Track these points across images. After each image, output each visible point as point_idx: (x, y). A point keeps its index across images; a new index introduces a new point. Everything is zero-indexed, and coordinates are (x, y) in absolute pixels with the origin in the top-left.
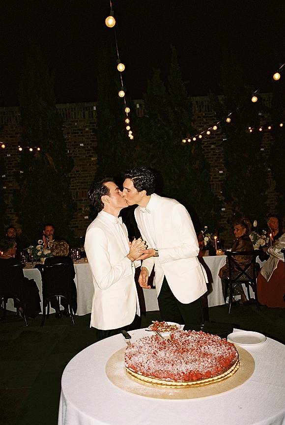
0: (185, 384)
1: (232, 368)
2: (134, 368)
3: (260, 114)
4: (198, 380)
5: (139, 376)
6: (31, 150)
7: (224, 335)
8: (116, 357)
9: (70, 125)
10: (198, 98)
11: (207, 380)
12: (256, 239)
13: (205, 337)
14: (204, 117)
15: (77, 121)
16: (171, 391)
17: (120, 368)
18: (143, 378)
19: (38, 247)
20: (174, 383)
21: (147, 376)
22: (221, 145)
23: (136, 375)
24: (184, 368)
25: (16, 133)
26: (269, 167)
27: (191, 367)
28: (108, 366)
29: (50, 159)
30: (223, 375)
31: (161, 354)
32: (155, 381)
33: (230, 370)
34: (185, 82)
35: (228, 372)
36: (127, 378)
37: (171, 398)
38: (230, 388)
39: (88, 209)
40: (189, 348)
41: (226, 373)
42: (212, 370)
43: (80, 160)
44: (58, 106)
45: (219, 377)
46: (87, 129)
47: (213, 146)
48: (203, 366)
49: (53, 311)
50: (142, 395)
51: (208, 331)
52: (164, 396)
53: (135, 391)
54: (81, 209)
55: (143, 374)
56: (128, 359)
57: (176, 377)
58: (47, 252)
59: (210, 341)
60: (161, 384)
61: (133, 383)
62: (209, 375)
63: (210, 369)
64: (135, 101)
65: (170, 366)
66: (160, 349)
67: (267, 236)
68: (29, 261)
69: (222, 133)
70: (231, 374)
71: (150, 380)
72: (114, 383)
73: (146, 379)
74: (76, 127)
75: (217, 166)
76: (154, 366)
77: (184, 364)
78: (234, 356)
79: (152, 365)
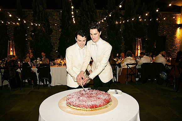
0: (90, 109)
1: (110, 103)
2: (70, 103)
3: (120, 18)
4: (96, 108)
5: (71, 107)
6: (36, 25)
7: (106, 91)
8: (63, 99)
9: (51, 17)
10: (99, 10)
11: (99, 108)
12: (117, 60)
13: (99, 92)
14: (101, 17)
15: (54, 16)
16: (84, 112)
17: (64, 103)
18: (73, 107)
19: (38, 61)
20: (86, 109)
21: (75, 106)
22: (106, 28)
23: (70, 106)
24: (90, 103)
25: (31, 19)
26: (123, 36)
27: (93, 103)
28: (60, 103)
29: (44, 29)
30: (106, 106)
31: (81, 98)
32: (78, 108)
33: (109, 104)
34: (95, 4)
35: (108, 105)
36: (67, 107)
37: (84, 115)
38: (109, 111)
39: (57, 48)
40: (92, 96)
41: (107, 105)
42: (102, 104)
43: (55, 30)
44: (47, 10)
45: (104, 106)
46: (58, 19)
47: (104, 28)
48: (98, 103)
49: (42, 84)
50: (72, 114)
51: (100, 90)
52: (82, 114)
53: (70, 112)
54: (55, 48)
55: (73, 106)
56: (67, 100)
57: (87, 107)
58: (41, 62)
59: (101, 93)
60: (81, 110)
61: (69, 109)
62: (100, 106)
63: (101, 104)
64: (76, 10)
65: (85, 102)
66: (81, 96)
67: (121, 59)
68: (34, 66)
69: (107, 23)
70: (109, 106)
71: (76, 108)
72: (61, 109)
73: (74, 107)
74: (54, 18)
75: (105, 35)
76: (78, 103)
77: (90, 102)
78: (110, 99)
79: (77, 102)
